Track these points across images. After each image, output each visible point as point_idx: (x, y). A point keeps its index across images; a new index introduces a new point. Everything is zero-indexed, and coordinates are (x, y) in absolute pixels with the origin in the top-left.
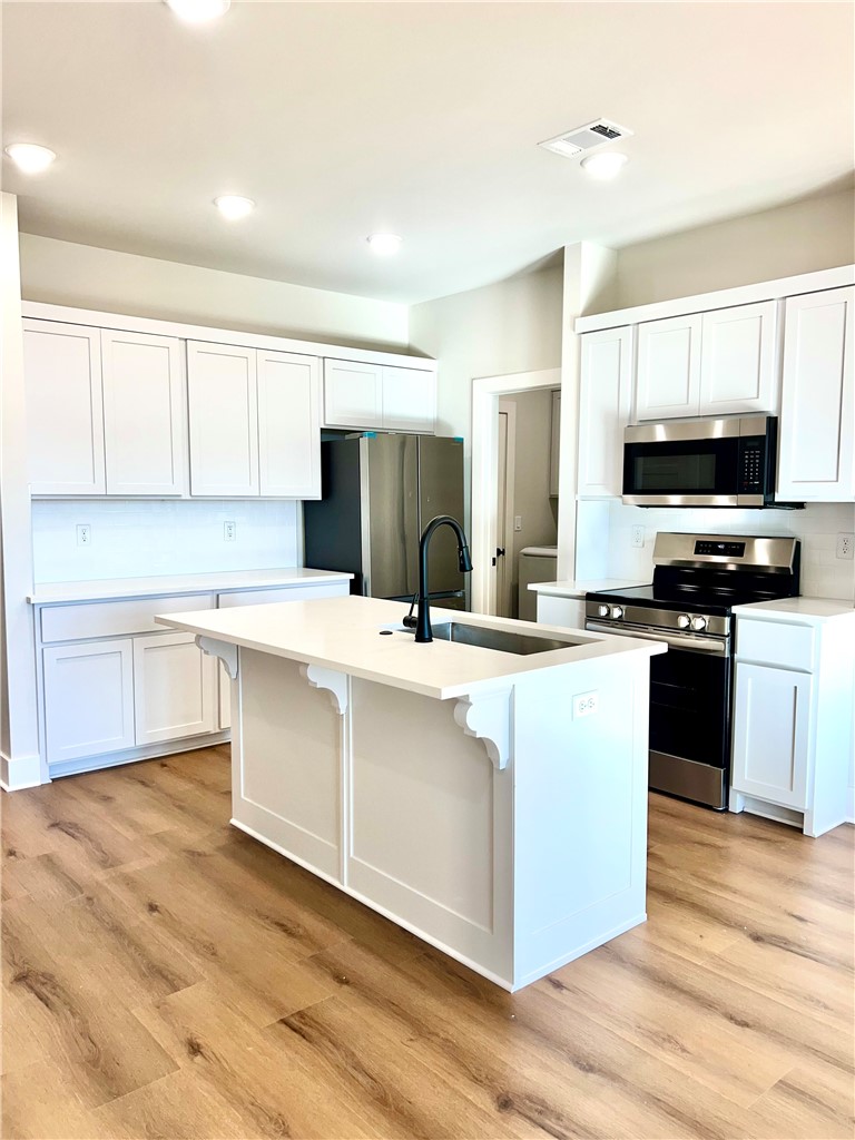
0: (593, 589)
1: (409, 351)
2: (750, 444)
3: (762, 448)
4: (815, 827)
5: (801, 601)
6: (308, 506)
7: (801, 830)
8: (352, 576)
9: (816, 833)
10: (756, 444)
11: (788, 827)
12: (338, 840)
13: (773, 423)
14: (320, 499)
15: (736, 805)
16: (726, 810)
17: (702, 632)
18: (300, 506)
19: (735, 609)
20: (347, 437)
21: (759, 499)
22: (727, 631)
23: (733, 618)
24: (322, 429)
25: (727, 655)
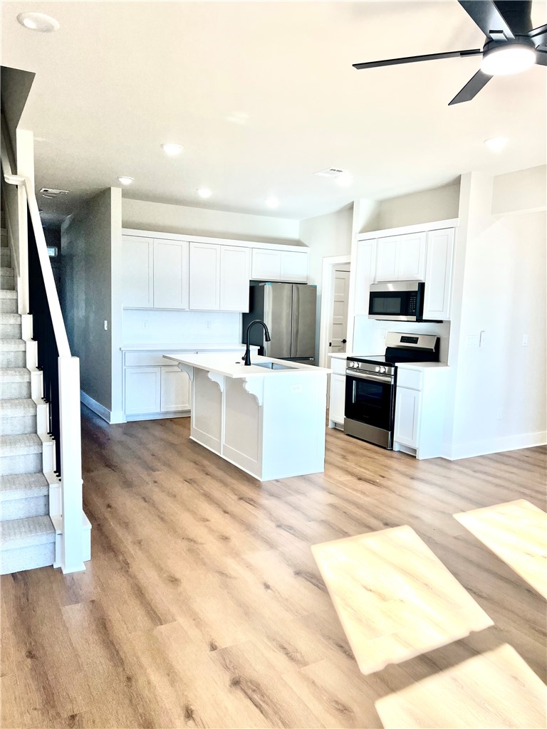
0: (350, 356)
1: (298, 243)
2: (412, 294)
3: (416, 296)
4: (420, 456)
5: (440, 363)
6: (244, 314)
7: (415, 457)
8: (259, 348)
9: (420, 458)
10: (414, 294)
11: (411, 455)
12: (220, 439)
13: (422, 286)
14: (248, 312)
15: (396, 447)
16: (392, 450)
17: (384, 374)
18: (241, 315)
19: (397, 364)
20: (260, 284)
21: (414, 318)
22: (393, 373)
23: (396, 368)
24: (250, 281)
25: (392, 383)
